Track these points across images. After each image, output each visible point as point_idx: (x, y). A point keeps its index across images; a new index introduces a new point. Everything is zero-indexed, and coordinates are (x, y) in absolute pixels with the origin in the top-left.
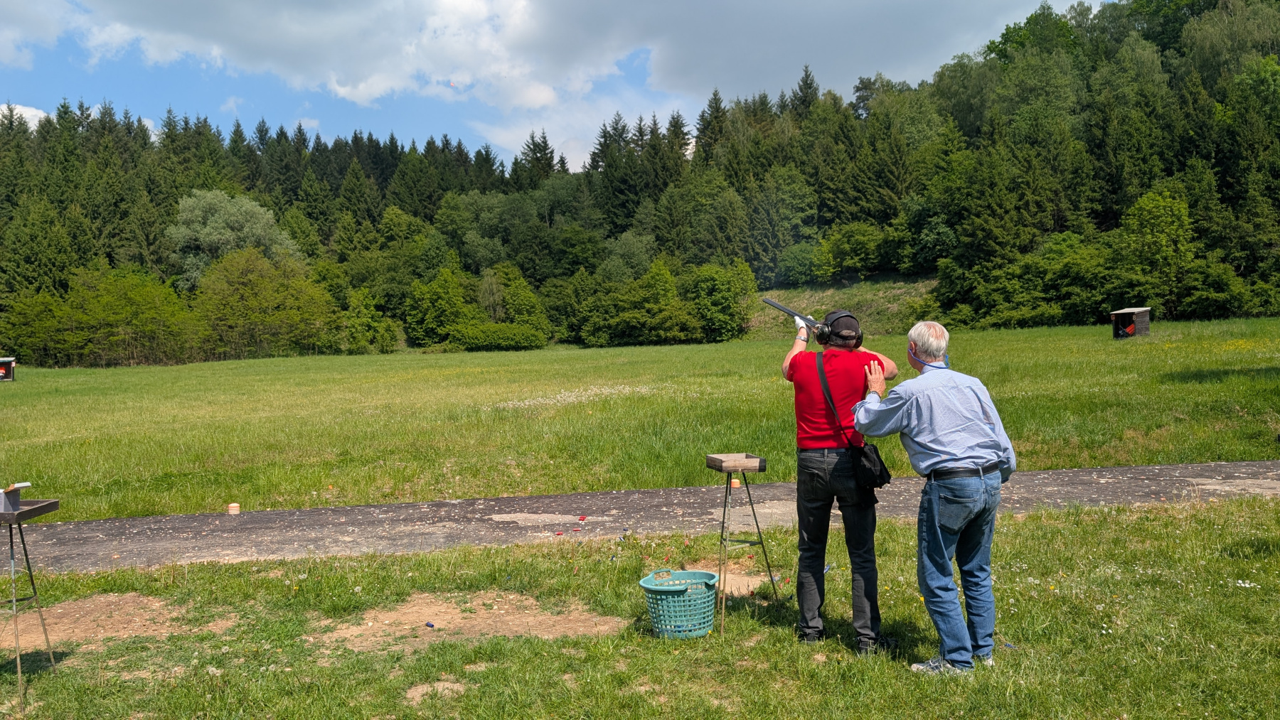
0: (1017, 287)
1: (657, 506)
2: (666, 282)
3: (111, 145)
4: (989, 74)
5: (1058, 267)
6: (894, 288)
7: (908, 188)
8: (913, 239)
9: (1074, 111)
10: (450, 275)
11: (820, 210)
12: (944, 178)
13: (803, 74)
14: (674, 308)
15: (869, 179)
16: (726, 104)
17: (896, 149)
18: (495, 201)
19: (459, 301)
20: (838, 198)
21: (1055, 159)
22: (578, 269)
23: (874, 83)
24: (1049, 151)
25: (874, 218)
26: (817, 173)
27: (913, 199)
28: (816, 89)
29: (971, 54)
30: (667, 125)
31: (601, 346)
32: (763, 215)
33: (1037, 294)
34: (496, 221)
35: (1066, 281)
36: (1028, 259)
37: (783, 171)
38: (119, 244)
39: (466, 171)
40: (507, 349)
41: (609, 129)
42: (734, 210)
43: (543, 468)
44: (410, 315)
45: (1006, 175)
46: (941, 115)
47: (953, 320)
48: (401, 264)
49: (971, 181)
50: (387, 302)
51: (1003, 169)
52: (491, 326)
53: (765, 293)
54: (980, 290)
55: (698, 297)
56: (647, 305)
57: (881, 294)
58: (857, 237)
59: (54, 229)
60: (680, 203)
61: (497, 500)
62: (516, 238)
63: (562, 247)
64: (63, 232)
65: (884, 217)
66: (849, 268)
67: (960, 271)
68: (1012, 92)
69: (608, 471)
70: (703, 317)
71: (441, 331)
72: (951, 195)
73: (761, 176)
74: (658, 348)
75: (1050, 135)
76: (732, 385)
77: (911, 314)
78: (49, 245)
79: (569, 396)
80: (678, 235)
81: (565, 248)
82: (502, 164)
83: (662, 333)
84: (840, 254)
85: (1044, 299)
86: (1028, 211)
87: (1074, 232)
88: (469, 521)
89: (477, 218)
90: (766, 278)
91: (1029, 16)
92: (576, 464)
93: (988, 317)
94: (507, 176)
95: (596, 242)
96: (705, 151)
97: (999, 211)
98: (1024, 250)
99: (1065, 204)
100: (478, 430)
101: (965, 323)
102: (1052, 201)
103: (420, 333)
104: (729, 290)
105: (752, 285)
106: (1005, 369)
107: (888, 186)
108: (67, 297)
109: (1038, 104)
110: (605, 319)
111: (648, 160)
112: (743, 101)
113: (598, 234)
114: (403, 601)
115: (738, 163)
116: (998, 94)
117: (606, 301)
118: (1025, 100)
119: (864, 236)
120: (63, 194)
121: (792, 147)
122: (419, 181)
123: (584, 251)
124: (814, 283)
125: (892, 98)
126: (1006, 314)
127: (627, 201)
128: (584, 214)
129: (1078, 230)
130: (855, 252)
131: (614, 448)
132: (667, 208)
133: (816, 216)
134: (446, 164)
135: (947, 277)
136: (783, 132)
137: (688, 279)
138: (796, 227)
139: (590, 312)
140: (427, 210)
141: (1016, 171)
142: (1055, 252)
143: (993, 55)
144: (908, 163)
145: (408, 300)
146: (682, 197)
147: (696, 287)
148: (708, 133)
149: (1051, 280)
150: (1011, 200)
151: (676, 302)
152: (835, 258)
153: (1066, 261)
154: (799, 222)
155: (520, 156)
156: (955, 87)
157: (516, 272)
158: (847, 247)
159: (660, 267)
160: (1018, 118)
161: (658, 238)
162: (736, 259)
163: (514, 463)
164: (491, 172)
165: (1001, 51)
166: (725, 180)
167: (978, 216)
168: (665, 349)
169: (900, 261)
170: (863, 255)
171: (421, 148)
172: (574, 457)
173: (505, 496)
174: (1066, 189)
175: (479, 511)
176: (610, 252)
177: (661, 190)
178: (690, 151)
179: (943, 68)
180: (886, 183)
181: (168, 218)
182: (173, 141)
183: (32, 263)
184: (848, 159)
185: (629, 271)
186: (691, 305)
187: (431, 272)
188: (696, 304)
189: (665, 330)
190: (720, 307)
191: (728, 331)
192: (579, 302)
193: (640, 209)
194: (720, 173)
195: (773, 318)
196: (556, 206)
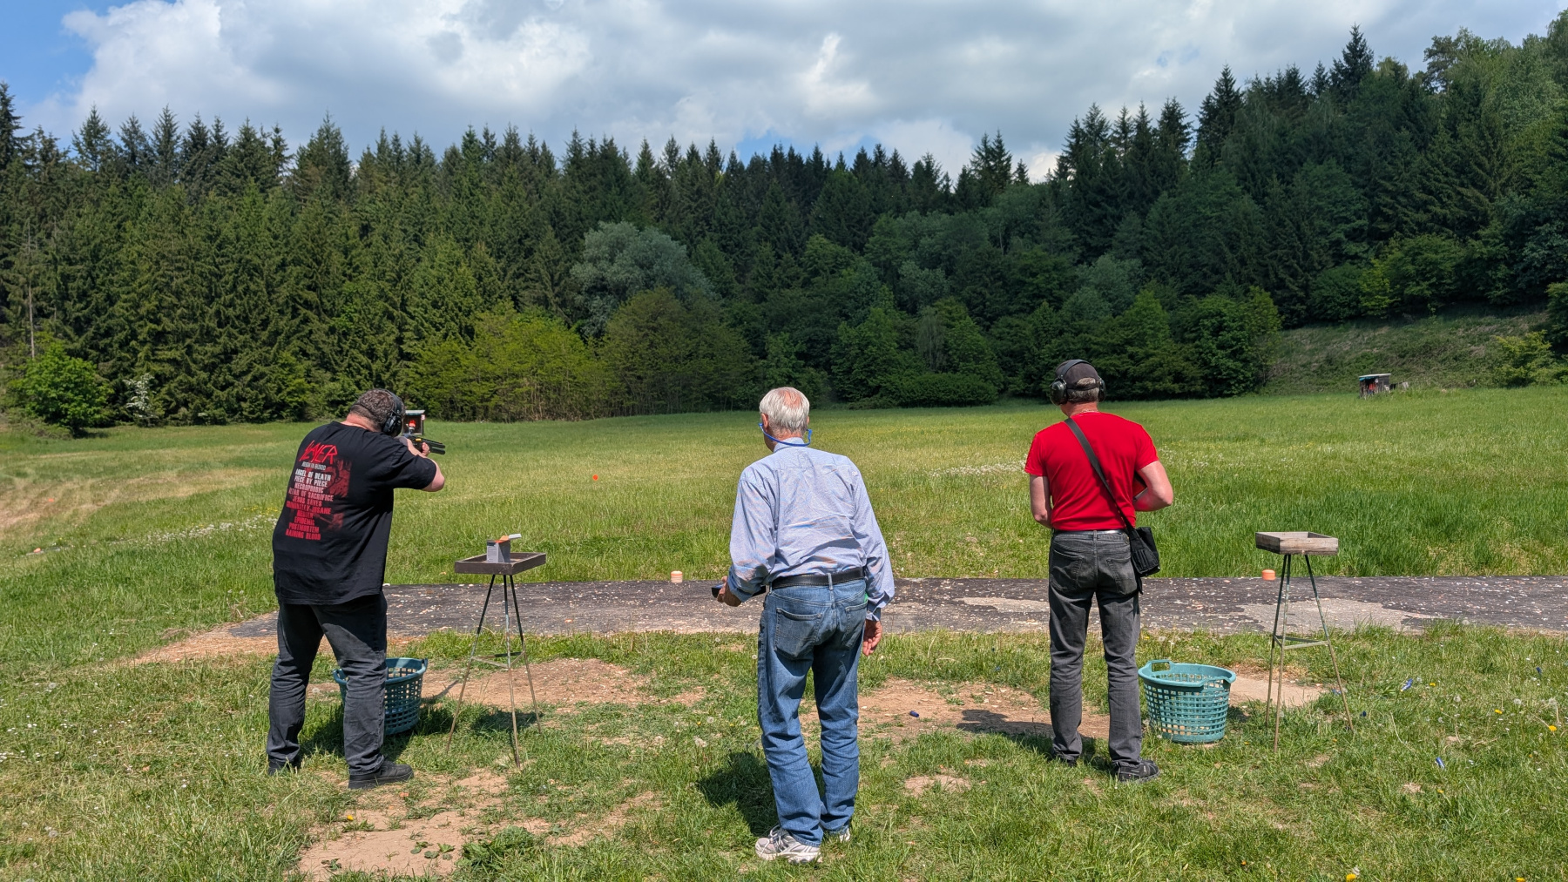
2: (1156, 319)
3: (515, 175)
6: (1480, 324)
7: (1504, 185)
8: (1512, 256)
10: (883, 315)
11: (1372, 220)
13: (1351, 38)
14: (1166, 352)
15: (1446, 175)
16: (1240, 86)
17: (1490, 133)
18: (937, 224)
19: (893, 347)
20: (1399, 203)
22: (1040, 304)
23: (1456, 44)
25: (1452, 229)
26: (1368, 172)
27: (1512, 200)
28: (1370, 57)
30: (1160, 117)
32: (1291, 228)
34: (938, 248)
37: (1318, 170)
38: (524, 285)
39: (903, 187)
40: (952, 402)
41: (1082, 126)
42: (1249, 223)
43: (1011, 548)
44: (835, 364)
48: (826, 304)
50: (809, 349)
52: (929, 376)
53: (1292, 332)
55: (1199, 337)
56: (1130, 349)
57: (1460, 332)
58: (1426, 255)
59: (461, 270)
60: (1176, 216)
61: (964, 581)
62: (962, 267)
63: (1019, 276)
64: (469, 273)
65: (1468, 226)
66: (1412, 297)
70: (1206, 364)
71: (871, 382)
73: (1287, 178)
76: (1253, 451)
77: (1506, 359)
78: (456, 288)
80: (1173, 257)
81: (1023, 278)
82: (947, 177)
84: (1401, 279)
89: (915, 245)
90: (1292, 312)
94: (952, 191)
95: (1064, 270)
96: (1210, 148)
100: (929, 500)
103: (847, 385)
104: (1242, 328)
105: (1274, 321)
107: (1474, 185)
108: (473, 344)
111: (1133, 163)
112: (1263, 80)
113: (1065, 259)
114: (878, 685)
115: (1256, 162)
117: (1077, 343)
119: (1436, 253)
120: (468, 231)
121: (1334, 137)
122: (847, 203)
123: (1047, 281)
124: (1360, 317)
125: (1484, 62)
127: (1105, 216)
128: (1048, 235)
130: (1422, 275)
132: (1158, 223)
133: (1366, 228)
134: (880, 181)
135: (1564, 308)
136: (1320, 118)
137: (1184, 314)
138: (1338, 243)
139: (1053, 357)
140: (856, 238)
144: (1505, 150)
145: (833, 346)
146: (1179, 209)
147: (1196, 325)
148: (1215, 125)
151: (1170, 345)
152: (1392, 286)
154: (1342, 236)
155: (969, 167)
157: (962, 309)
158: (1411, 268)
159: (1148, 300)
161: (1145, 263)
162: (1252, 288)
164: (932, 188)
166: (1238, 185)
169: (1490, 284)
170: (1434, 280)
171: (850, 164)
173: (970, 576)
175: (947, 592)
176: (1082, 282)
177: (1150, 201)
178: (1189, 153)
180: (1471, 179)
181: (574, 255)
182: (578, 168)
183: (439, 308)
184: (1415, 150)
185: (1107, 305)
186: (1189, 348)
187: (861, 312)
188: (1197, 347)
189: (1154, 380)
190: (1229, 351)
191: (1240, 382)
192: (1039, 346)
193: (1123, 226)
194: (1231, 175)
195: (1304, 366)
196: (1012, 228)
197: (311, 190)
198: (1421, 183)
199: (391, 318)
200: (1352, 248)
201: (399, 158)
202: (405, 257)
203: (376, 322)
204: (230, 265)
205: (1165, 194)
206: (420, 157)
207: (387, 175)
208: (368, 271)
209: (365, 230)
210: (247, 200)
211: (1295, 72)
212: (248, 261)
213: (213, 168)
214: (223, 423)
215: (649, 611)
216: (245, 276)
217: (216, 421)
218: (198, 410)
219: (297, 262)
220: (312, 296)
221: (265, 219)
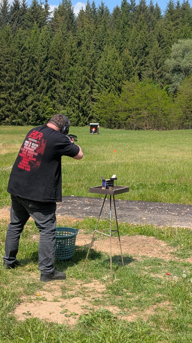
38: (144, 69)
59: (117, 62)
64: (121, 63)
78: (115, 70)
108: (121, 95)
120: (121, 44)
181: (166, 55)
182: (171, 14)
183: (108, 79)
197: (59, 27)
199: (88, 83)
201: (94, 12)
202: (95, 56)
203: (82, 84)
204: (26, 59)
206: (103, 11)
207: (89, 19)
208: (80, 62)
209: (79, 44)
210: (33, 31)
212: (33, 57)
213: (22, 18)
214: (22, 125)
215: (181, 218)
216: (31, 64)
217: (19, 124)
218: (12, 119)
219: (52, 58)
220: (57, 73)
221: (40, 39)
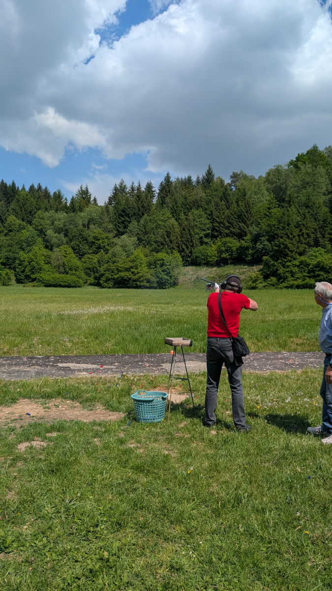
0: (297, 270)
1: (136, 362)
2: (141, 260)
4: (290, 174)
5: (315, 263)
6: (243, 268)
7: (252, 223)
8: (253, 247)
9: (325, 194)
10: (39, 249)
11: (212, 231)
12: (268, 220)
13: (208, 168)
14: (145, 272)
15: (235, 218)
16: (173, 179)
17: (248, 206)
18: (62, 216)
19: (42, 263)
20: (221, 226)
21: (316, 215)
22: (100, 251)
23: (239, 175)
24: (314, 211)
25: (236, 236)
26: (212, 214)
27: (254, 228)
28: (214, 176)
29: (282, 165)
30: (145, 187)
31: (109, 288)
32: (187, 231)
33: (305, 274)
34: (62, 226)
35: (318, 269)
36: (302, 258)
37: (196, 212)
39: (49, 201)
40: (64, 286)
41: (118, 186)
42: (174, 228)
43: (82, 343)
44: (18, 268)
45: (294, 221)
46: (268, 191)
47: (268, 284)
48: (14, 243)
49: (279, 222)
50: (7, 261)
51: (293, 218)
52: (57, 275)
53: (186, 267)
54: (281, 271)
55: (156, 267)
56: (132, 270)
57: (237, 271)
58: (228, 244)
60: (149, 223)
61: (60, 357)
62: (71, 234)
63: (93, 240)
65: (240, 236)
66: (224, 258)
67: (273, 262)
68: (299, 183)
69: (113, 345)
70: (158, 277)
71: (33, 276)
72: (271, 228)
73: (187, 214)
74: (136, 290)
75: (314, 204)
76: (170, 308)
77: (250, 280)
79: (94, 310)
80: (148, 238)
81: (94, 241)
82: (66, 199)
83: (138, 283)
84: (220, 252)
85: (308, 276)
86: (303, 237)
87: (322, 248)
88: (47, 366)
89: (53, 224)
90: (187, 261)
91: (308, 150)
92: (98, 341)
93: (283, 283)
94: (68, 205)
95: (109, 239)
96: (162, 200)
97: (291, 236)
98: (301, 254)
99: (319, 235)
100: (51, 324)
101: (273, 285)
102: (314, 233)
103: (22, 277)
104: (170, 265)
105: (180, 263)
106: (291, 307)
107: (243, 222)
109: (310, 190)
110: (112, 275)
111: (136, 202)
112: (180, 178)
113: (111, 235)
114: (15, 402)
115: (177, 207)
116: (293, 184)
117: (113, 267)
118: (305, 188)
119: (231, 244)
121: (202, 201)
122: (25, 204)
123: (103, 243)
124: (208, 264)
125: (247, 182)
126: (291, 283)
127: (125, 221)
128: (104, 225)
129: (324, 247)
130: (227, 251)
131: (116, 335)
132: (143, 225)
133: (210, 234)
134: (39, 197)
135: (267, 265)
136: (197, 194)
137: (151, 259)
138: (201, 238)
139: (105, 271)
140: (29, 219)
141: (299, 219)
142: (314, 256)
143: (292, 166)
144: (252, 212)
145: (17, 261)
146: (150, 221)
147: (155, 263)
148: (164, 192)
149: (311, 268)
150: (296, 232)
151: (145, 269)
152: (218, 253)
153: (318, 260)
154: (203, 235)
155: (75, 196)
156: (275, 180)
157: (70, 250)
158: (223, 248)
159: (140, 253)
160: (301, 195)
161: (139, 239)
162: (174, 251)
163: (67, 340)
164: (60, 203)
165: (295, 165)
166: (171, 214)
167: (282, 238)
168: (140, 290)
169: (246, 256)
170: (230, 253)
171: (27, 189)
172: (97, 338)
173: (63, 355)
174: (320, 228)
175: (52, 361)
176: (116, 244)
177: (141, 217)
178: (155, 201)
179: (270, 170)
180: (242, 220)
184: (226, 208)
185: (124, 253)
186: (152, 271)
187: (29, 248)
188: (155, 271)
189: (140, 282)
190: (166, 273)
191: (169, 284)
192: (100, 267)
193: (131, 225)
194: (168, 211)
195: (189, 279)
196: (91, 221)
198: (227, 220)
200: (206, 240)
205: (146, 215)
211: (190, 177)
